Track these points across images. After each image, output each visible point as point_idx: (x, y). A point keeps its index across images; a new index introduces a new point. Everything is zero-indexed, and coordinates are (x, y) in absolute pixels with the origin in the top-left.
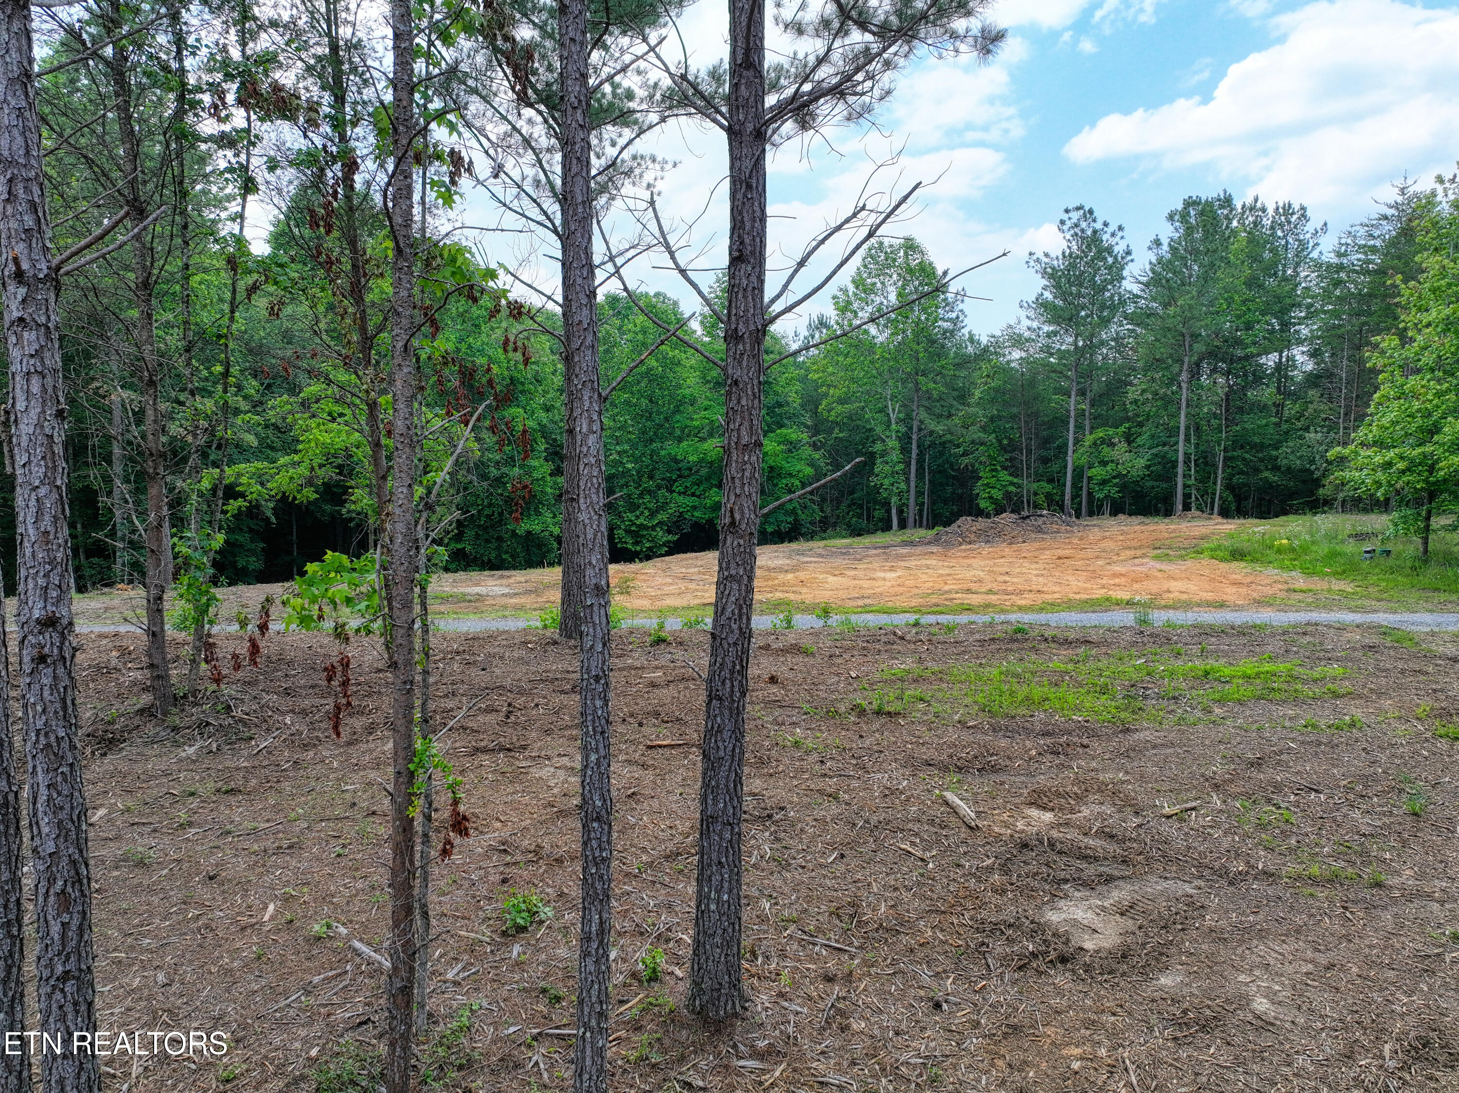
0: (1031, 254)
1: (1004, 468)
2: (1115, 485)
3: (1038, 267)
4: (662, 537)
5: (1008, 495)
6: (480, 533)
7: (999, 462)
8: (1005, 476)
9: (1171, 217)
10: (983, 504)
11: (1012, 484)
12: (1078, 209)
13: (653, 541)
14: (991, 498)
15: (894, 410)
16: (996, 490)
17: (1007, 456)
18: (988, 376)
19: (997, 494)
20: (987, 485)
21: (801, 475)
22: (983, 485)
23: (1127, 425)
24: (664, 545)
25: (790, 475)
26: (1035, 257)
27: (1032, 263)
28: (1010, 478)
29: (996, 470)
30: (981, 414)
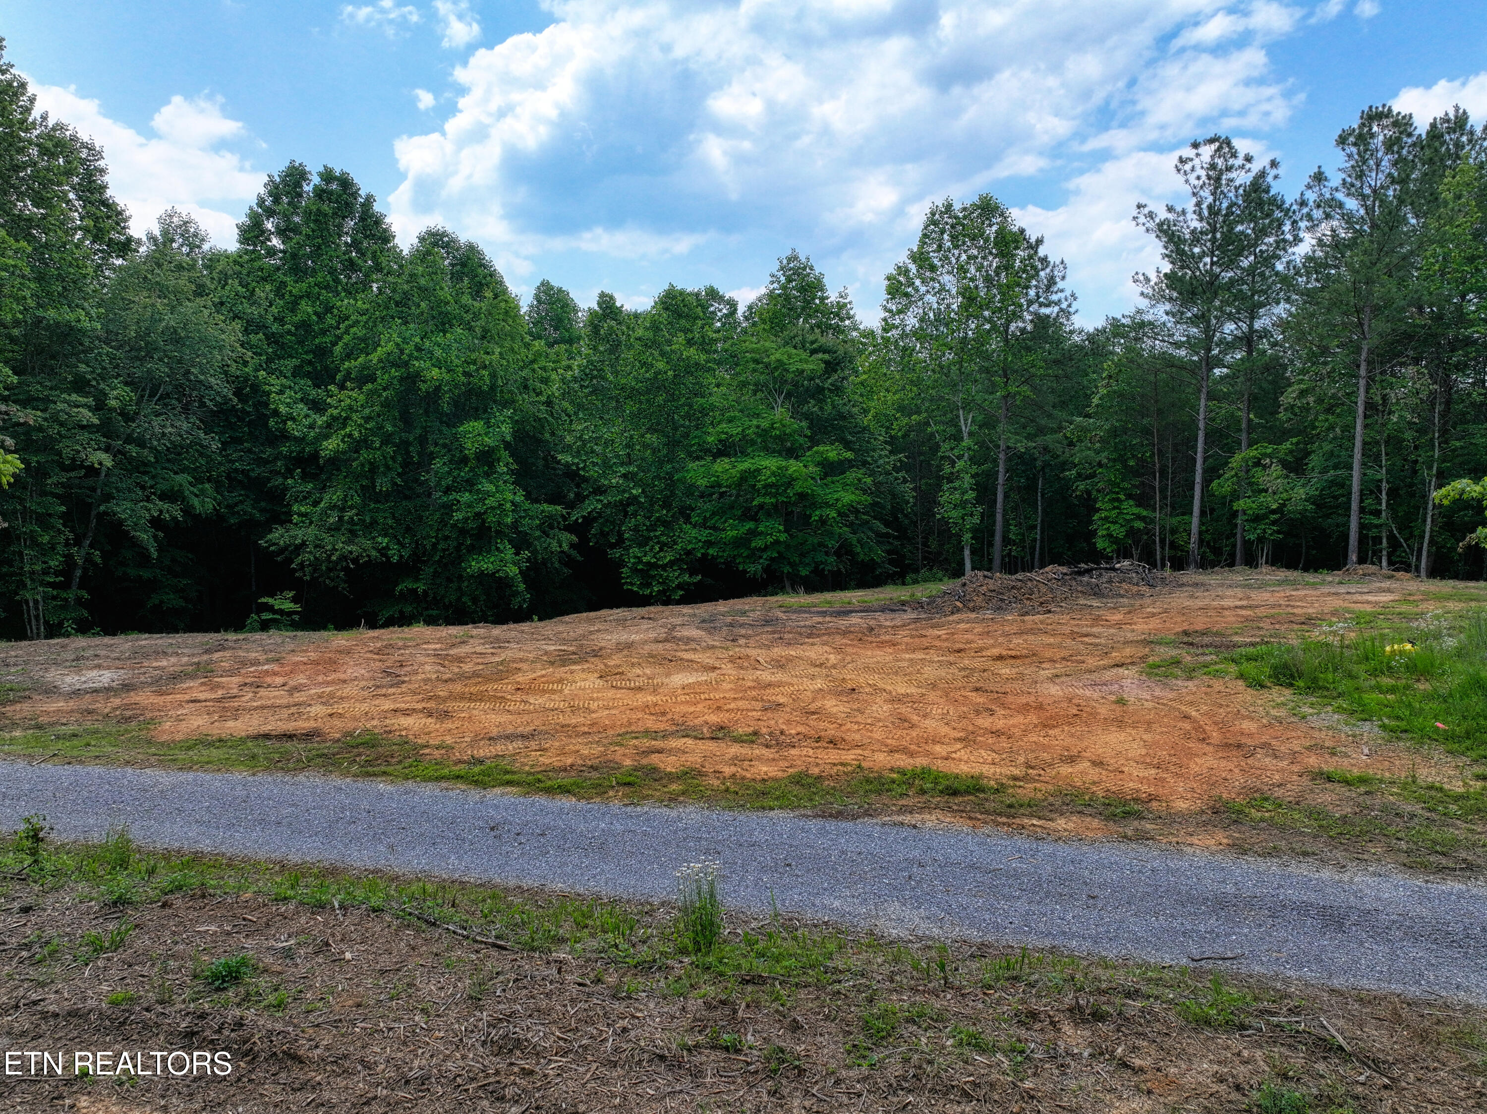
0: (1139, 206)
1: (1129, 496)
2: (1274, 523)
3: (1151, 225)
4: (676, 577)
5: (1132, 532)
6: (439, 570)
7: (1123, 489)
8: (1130, 508)
9: (1342, 140)
10: (1101, 544)
11: (1139, 517)
12: (1211, 141)
13: (663, 583)
14: (1110, 536)
15: (966, 420)
16: (1117, 526)
17: (1136, 481)
18: (1110, 377)
19: (1118, 531)
20: (1106, 519)
21: (839, 505)
22: (1101, 519)
23: (1294, 440)
24: (680, 586)
25: (827, 505)
26: (1146, 211)
27: (1142, 219)
28: (1136, 510)
29: (1118, 500)
30: (1100, 427)
